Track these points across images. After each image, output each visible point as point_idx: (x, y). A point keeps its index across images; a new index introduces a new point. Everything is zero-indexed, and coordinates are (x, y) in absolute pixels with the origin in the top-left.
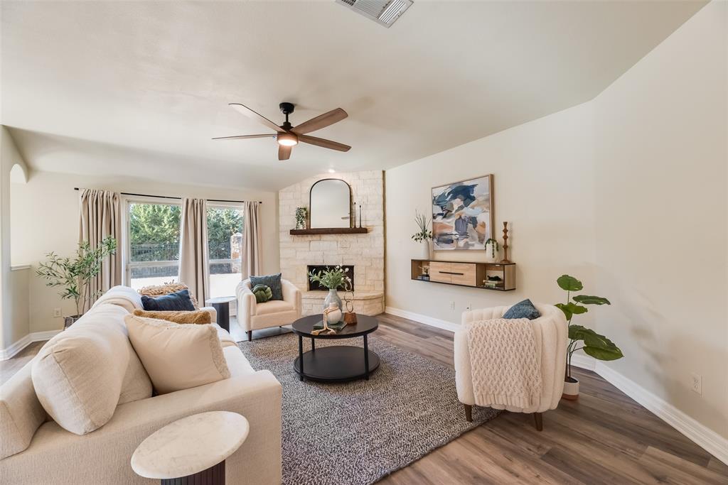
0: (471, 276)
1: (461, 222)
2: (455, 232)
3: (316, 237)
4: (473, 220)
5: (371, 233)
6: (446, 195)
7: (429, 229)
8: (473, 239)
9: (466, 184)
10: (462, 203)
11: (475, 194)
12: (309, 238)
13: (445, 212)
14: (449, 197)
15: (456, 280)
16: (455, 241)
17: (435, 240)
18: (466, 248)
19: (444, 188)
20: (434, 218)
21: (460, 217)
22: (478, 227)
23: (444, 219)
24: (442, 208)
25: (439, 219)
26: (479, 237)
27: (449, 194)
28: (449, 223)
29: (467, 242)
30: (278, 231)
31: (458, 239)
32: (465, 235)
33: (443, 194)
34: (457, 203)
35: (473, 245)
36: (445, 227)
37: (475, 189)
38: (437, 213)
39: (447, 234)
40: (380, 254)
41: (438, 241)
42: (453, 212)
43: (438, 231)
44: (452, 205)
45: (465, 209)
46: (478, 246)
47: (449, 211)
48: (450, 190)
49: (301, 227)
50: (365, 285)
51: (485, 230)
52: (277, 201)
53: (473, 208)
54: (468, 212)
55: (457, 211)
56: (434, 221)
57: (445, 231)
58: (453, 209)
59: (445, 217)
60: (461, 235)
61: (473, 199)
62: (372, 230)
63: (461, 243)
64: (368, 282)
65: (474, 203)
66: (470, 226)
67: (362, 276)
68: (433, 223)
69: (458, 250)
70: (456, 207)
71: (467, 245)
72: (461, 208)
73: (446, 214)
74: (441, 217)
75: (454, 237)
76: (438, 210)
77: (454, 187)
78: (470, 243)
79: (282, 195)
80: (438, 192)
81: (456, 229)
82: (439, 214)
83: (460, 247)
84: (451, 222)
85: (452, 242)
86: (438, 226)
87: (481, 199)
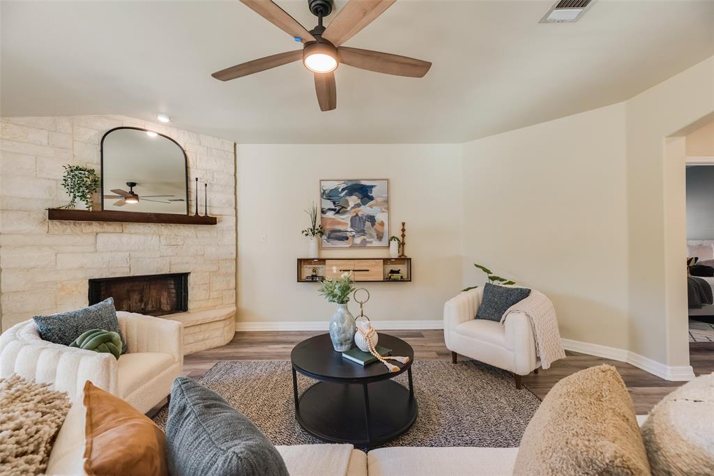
0: (378, 272)
2: (350, 229)
4: (372, 219)
5: (220, 225)
6: (340, 190)
8: (371, 236)
9: (363, 183)
10: (359, 201)
11: (373, 194)
13: (337, 208)
14: (344, 193)
15: (360, 277)
16: (350, 238)
17: (324, 237)
18: (363, 245)
19: (337, 183)
20: (323, 212)
21: (357, 215)
22: (377, 225)
23: (337, 215)
24: (334, 203)
25: (330, 215)
26: (377, 235)
27: (343, 189)
28: (343, 219)
29: (364, 239)
31: (354, 236)
32: (363, 232)
33: (336, 189)
34: (353, 200)
35: (371, 242)
36: (339, 223)
37: (374, 189)
38: (327, 208)
39: (340, 231)
41: (329, 237)
42: (348, 209)
43: (328, 227)
44: (347, 202)
45: (362, 207)
46: (376, 243)
47: (343, 207)
48: (345, 186)
50: (209, 299)
51: (383, 229)
53: (371, 207)
54: (365, 210)
55: (352, 208)
56: (324, 216)
57: (338, 227)
58: (349, 206)
59: (338, 212)
60: (357, 232)
61: (372, 198)
62: (222, 221)
63: (358, 240)
64: (214, 294)
65: (372, 202)
66: (368, 224)
67: (205, 286)
68: (323, 218)
69: (353, 246)
70: (351, 204)
71: (364, 242)
72: (358, 205)
73: (339, 210)
74: (332, 212)
75: (349, 234)
76: (328, 204)
77: (350, 184)
78: (367, 240)
80: (328, 186)
81: (352, 226)
82: (330, 209)
83: (356, 244)
84: (346, 218)
85: (347, 238)
86: (329, 221)
87: (379, 200)
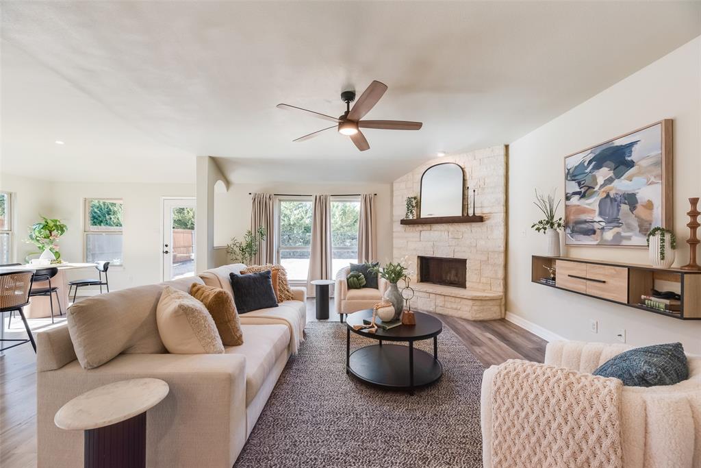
0: (619, 286)
1: (609, 201)
2: (598, 219)
3: (427, 227)
4: (631, 200)
5: (487, 222)
6: (586, 164)
7: (559, 214)
8: (629, 228)
9: (618, 143)
10: (611, 174)
11: (633, 157)
12: (420, 228)
13: (583, 190)
14: (591, 167)
15: (593, 289)
16: (598, 232)
17: (568, 231)
18: (617, 243)
19: (582, 155)
20: (568, 198)
21: (608, 195)
22: (640, 210)
23: (583, 200)
24: (579, 184)
25: (575, 200)
26: (640, 226)
27: (590, 162)
28: (589, 204)
29: (618, 233)
30: (392, 221)
31: (603, 229)
32: (614, 221)
33: (582, 164)
34: (604, 174)
35: (629, 238)
36: (584, 211)
37: (635, 149)
38: (571, 192)
39: (586, 222)
40: (500, 247)
41: (573, 231)
42: (597, 188)
43: (572, 218)
44: (595, 178)
45: (616, 183)
46: (639, 240)
47: (589, 188)
48: (592, 156)
49: (411, 217)
50: (480, 282)
51: (651, 214)
52: (392, 191)
53: (629, 178)
54: (622, 185)
55: (602, 186)
56: (568, 203)
57: (583, 217)
58: (597, 184)
59: (583, 196)
60: (608, 222)
61: (631, 164)
62: (488, 219)
63: (609, 235)
64: (483, 280)
65: (632, 171)
66: (625, 208)
67: (476, 272)
68: (566, 206)
69: (603, 244)
70: (600, 181)
71: (618, 237)
72: (609, 181)
73: (585, 192)
74: (577, 197)
75: (596, 226)
76: (574, 187)
77: (598, 151)
78: (623, 234)
79: (396, 186)
80: (574, 162)
81: (601, 214)
82: (575, 193)
83: (606, 241)
84: (593, 203)
85: (594, 232)
86: (573, 209)
87: (644, 163)
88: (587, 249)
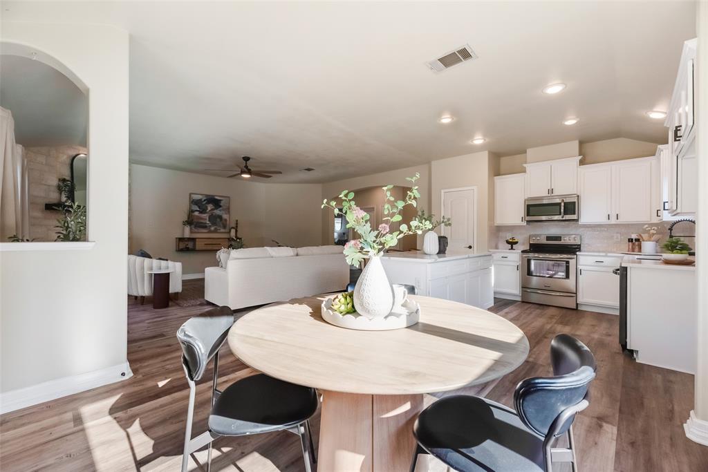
1: (213, 217)
2: (208, 222)
4: (220, 217)
8: (220, 226)
9: (216, 197)
10: (213, 207)
11: (221, 204)
13: (201, 210)
14: (205, 202)
16: (208, 227)
17: (193, 226)
18: (215, 231)
19: (201, 196)
20: (193, 212)
21: (212, 215)
22: (223, 221)
23: (200, 214)
24: (199, 207)
25: (197, 213)
26: (223, 226)
29: (216, 228)
31: (210, 226)
32: (214, 224)
33: (200, 200)
34: (210, 207)
35: (220, 229)
36: (202, 219)
37: (222, 202)
38: (194, 210)
39: (202, 223)
41: (197, 226)
42: (207, 211)
43: (195, 220)
44: (207, 207)
45: (215, 211)
46: (222, 230)
47: (204, 210)
48: (205, 198)
51: (226, 223)
53: (220, 210)
54: (217, 212)
55: (210, 211)
57: (202, 221)
58: (207, 209)
59: (201, 212)
60: (212, 224)
61: (220, 206)
63: (212, 228)
65: (221, 208)
66: (218, 220)
69: (210, 232)
70: (209, 209)
72: (212, 210)
75: (207, 225)
76: (196, 208)
77: (208, 197)
78: (218, 228)
81: (209, 220)
82: (196, 211)
83: (212, 230)
84: (205, 216)
85: (206, 227)
87: (224, 207)
88: (201, 234)
